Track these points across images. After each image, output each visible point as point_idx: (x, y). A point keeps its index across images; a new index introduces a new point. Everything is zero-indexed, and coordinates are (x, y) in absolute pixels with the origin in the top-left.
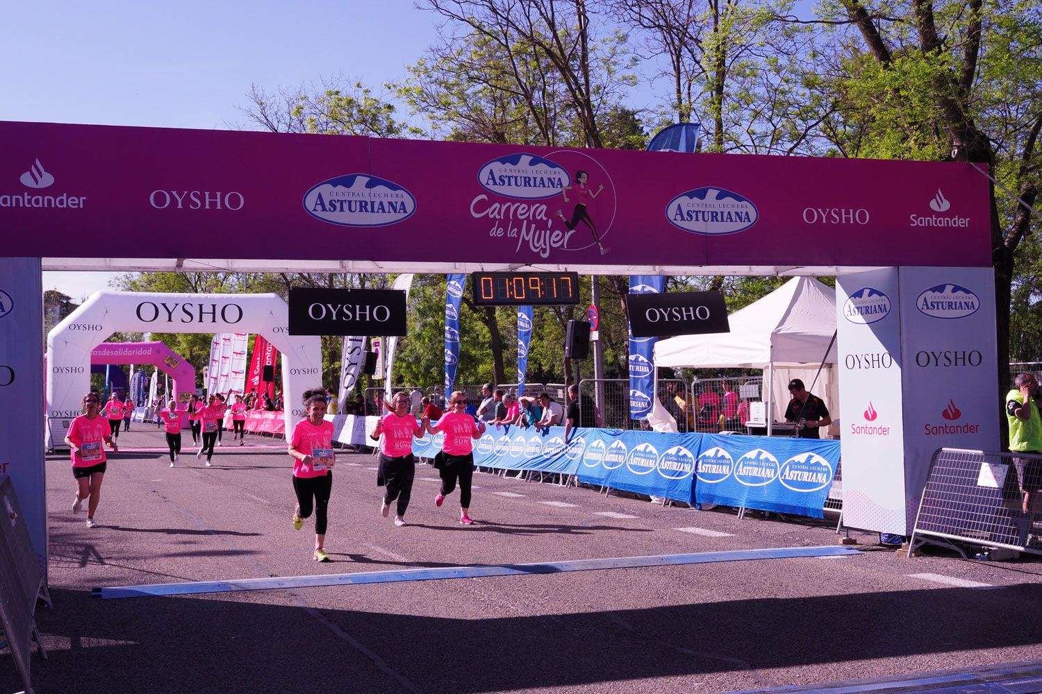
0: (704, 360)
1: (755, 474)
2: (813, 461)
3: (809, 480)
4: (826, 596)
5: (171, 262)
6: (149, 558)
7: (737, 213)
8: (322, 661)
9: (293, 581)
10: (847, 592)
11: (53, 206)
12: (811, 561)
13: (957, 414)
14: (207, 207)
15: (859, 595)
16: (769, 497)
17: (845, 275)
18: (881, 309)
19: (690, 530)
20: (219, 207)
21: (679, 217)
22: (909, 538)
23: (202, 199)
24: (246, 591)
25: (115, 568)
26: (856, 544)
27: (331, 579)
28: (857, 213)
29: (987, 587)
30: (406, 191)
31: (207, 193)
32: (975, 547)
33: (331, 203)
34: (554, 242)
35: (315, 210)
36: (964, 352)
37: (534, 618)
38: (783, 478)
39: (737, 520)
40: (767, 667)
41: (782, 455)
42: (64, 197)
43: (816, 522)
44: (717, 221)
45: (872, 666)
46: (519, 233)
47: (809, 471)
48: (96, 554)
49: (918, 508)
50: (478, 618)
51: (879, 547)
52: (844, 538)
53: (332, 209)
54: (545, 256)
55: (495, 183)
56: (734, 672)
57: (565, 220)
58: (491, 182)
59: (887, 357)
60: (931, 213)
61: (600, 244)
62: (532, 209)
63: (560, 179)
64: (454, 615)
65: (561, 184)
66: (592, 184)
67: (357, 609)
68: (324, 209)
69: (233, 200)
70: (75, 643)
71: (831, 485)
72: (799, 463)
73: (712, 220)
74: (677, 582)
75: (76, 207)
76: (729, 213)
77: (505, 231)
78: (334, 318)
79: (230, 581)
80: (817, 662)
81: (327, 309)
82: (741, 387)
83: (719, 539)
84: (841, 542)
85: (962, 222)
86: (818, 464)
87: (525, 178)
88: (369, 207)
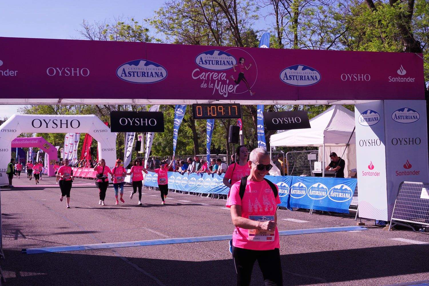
0: (293, 143)
1: (317, 194)
2: (343, 188)
3: (342, 197)
4: (356, 249)
5: (56, 100)
6: (46, 235)
7: (311, 76)
8: (132, 281)
9: (113, 245)
10: (365, 247)
11: (3, 75)
12: (346, 233)
13: (410, 166)
14: (73, 75)
15: (370, 248)
16: (324, 205)
17: (359, 104)
18: (376, 119)
19: (289, 219)
20: (78, 75)
21: (285, 78)
22: (389, 222)
23: (70, 71)
24: (92, 249)
25: (30, 240)
26: (365, 225)
27: (130, 244)
28: (365, 76)
29: (427, 244)
30: (163, 67)
31: (73, 69)
32: (418, 226)
33: (129, 73)
34: (230, 90)
35: (122, 76)
36: (413, 138)
37: (225, 260)
38: (330, 196)
39: (309, 215)
40: (334, 281)
41: (329, 186)
42: (8, 71)
43: (345, 215)
44: (303, 80)
45: (382, 280)
46: (214, 86)
47: (342, 192)
48: (21, 233)
49: (393, 208)
50: (200, 261)
51: (375, 226)
52: (359, 223)
53: (129, 76)
54: (226, 96)
55: (203, 63)
56: (320, 284)
57: (234, 80)
58: (201, 63)
59: (379, 141)
60: (398, 76)
61: (250, 91)
62: (220, 75)
63: (232, 61)
64: (189, 259)
65: (232, 64)
66: (247, 64)
67: (144, 257)
68: (126, 76)
69: (85, 72)
70: (18, 274)
71: (352, 199)
72: (337, 189)
73: (301, 80)
74: (287, 243)
75: (13, 75)
76: (308, 76)
77: (208, 85)
78: (131, 124)
79: (85, 245)
80: (357, 279)
81: (128, 120)
82: (308, 155)
83: (303, 224)
84: (358, 225)
85: (411, 80)
86: (346, 189)
87: (216, 61)
88: (146, 75)
